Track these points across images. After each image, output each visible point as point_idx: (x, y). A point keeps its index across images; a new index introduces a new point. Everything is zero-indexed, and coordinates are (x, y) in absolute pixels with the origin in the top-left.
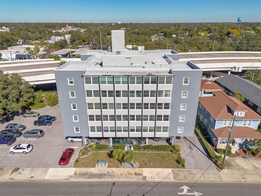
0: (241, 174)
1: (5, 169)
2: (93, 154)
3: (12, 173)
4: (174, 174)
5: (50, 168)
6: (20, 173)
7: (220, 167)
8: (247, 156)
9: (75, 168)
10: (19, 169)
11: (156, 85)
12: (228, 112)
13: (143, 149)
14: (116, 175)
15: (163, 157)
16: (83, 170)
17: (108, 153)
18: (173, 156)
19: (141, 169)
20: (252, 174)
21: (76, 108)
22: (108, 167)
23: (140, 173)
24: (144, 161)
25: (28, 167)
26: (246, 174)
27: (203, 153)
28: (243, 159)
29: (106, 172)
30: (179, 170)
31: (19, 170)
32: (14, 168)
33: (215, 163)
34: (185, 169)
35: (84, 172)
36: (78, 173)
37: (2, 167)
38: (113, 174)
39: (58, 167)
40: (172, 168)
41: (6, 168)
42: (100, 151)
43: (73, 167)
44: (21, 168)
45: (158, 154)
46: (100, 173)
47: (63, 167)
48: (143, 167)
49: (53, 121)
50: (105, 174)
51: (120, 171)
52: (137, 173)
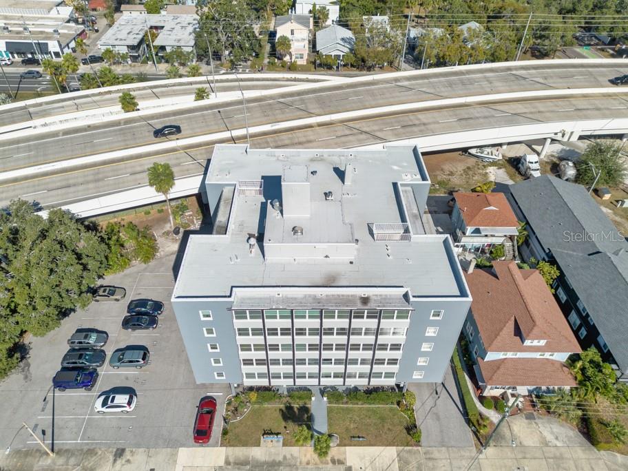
0: (516, 459)
1: (100, 452)
2: (254, 412)
3: (115, 461)
4: (399, 461)
5: (181, 449)
6: (128, 461)
7: (482, 442)
8: (535, 413)
9: (225, 448)
10: (123, 450)
11: (377, 320)
12: (515, 335)
13: (345, 400)
14: (298, 464)
15: (383, 419)
16: (239, 452)
17: (281, 410)
18: (401, 415)
19: (342, 448)
20: (534, 459)
21: (217, 348)
22: (284, 445)
23: (341, 458)
24: (347, 429)
25: (138, 446)
26: (524, 458)
27: (457, 406)
28: (526, 421)
29: (280, 458)
30: (409, 452)
31: (125, 454)
32: (115, 450)
33: (476, 433)
34: (419, 448)
35: (242, 459)
36: (231, 460)
37: (93, 447)
38: (293, 463)
39: (193, 446)
40: (398, 446)
41: (100, 449)
42: (266, 405)
43: (221, 446)
44: (127, 449)
45: (374, 411)
46: (271, 459)
47: (202, 446)
48: (345, 445)
49: (159, 314)
50: (280, 462)
51: (305, 455)
52: (336, 458)
